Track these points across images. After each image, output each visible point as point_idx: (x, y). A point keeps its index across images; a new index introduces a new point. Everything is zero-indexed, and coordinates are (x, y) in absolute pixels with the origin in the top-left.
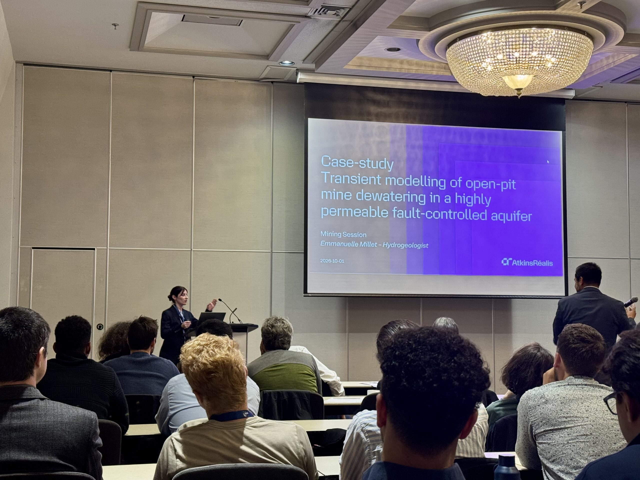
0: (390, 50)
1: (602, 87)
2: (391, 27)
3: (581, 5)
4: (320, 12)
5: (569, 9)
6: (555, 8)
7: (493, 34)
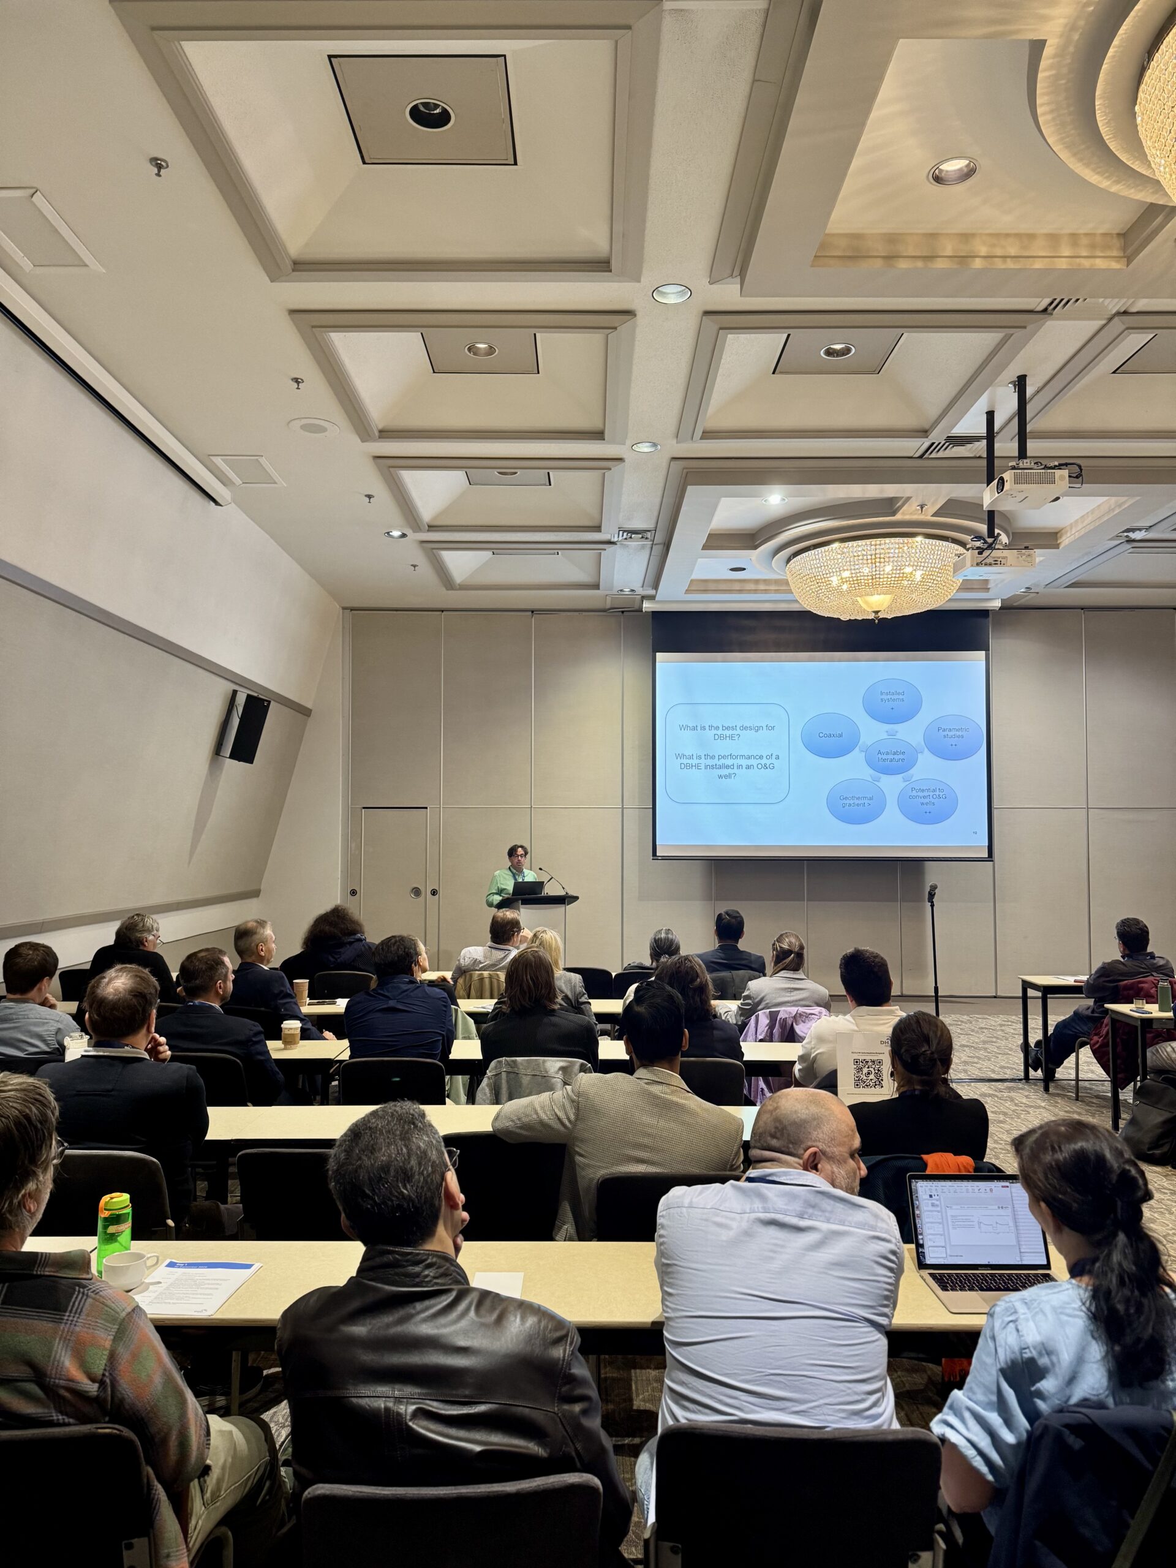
0: (733, 570)
1: (1038, 593)
2: (705, 548)
3: (922, 508)
4: (625, 536)
5: (911, 514)
6: (894, 513)
7: (843, 545)
